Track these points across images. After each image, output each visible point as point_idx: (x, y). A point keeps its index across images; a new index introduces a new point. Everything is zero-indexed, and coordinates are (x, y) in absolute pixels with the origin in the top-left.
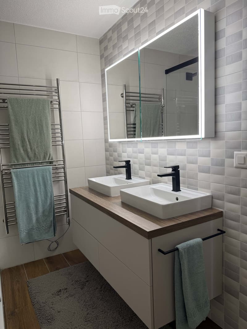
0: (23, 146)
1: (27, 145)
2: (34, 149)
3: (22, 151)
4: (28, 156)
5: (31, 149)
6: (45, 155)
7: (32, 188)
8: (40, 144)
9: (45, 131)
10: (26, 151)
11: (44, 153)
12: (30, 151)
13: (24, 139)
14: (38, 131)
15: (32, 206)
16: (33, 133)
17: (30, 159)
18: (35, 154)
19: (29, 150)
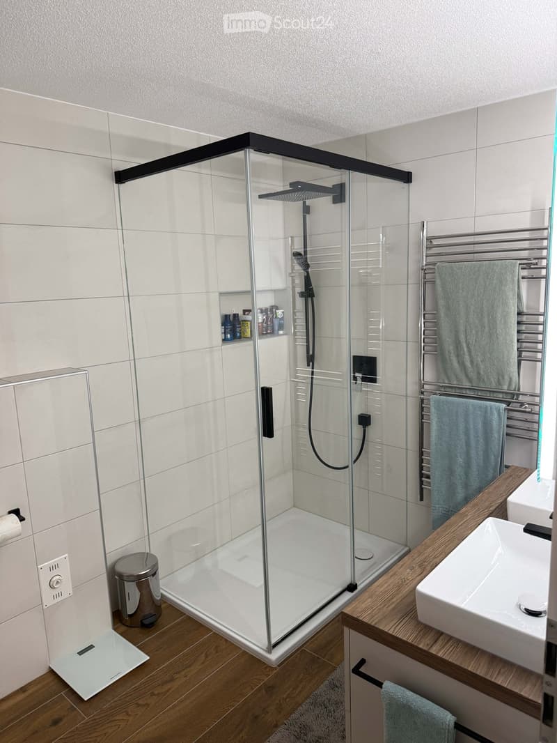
0: (458, 356)
1: (464, 354)
2: (477, 365)
3: (456, 364)
4: (467, 376)
5: (472, 362)
6: (501, 378)
7: (462, 436)
8: (489, 355)
9: (499, 331)
10: (462, 364)
11: (498, 374)
12: (470, 366)
13: (460, 342)
14: (487, 329)
15: (459, 471)
16: (477, 332)
17: (470, 381)
18: (479, 373)
19: (468, 364)
